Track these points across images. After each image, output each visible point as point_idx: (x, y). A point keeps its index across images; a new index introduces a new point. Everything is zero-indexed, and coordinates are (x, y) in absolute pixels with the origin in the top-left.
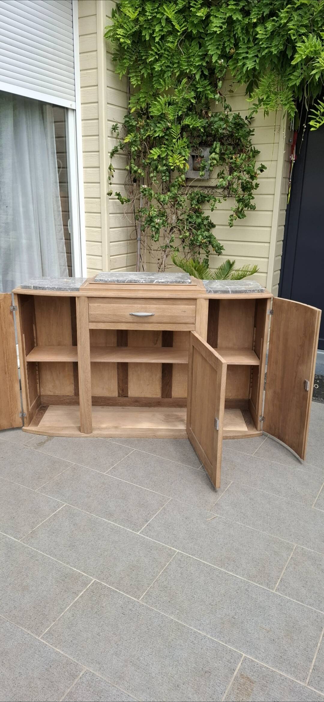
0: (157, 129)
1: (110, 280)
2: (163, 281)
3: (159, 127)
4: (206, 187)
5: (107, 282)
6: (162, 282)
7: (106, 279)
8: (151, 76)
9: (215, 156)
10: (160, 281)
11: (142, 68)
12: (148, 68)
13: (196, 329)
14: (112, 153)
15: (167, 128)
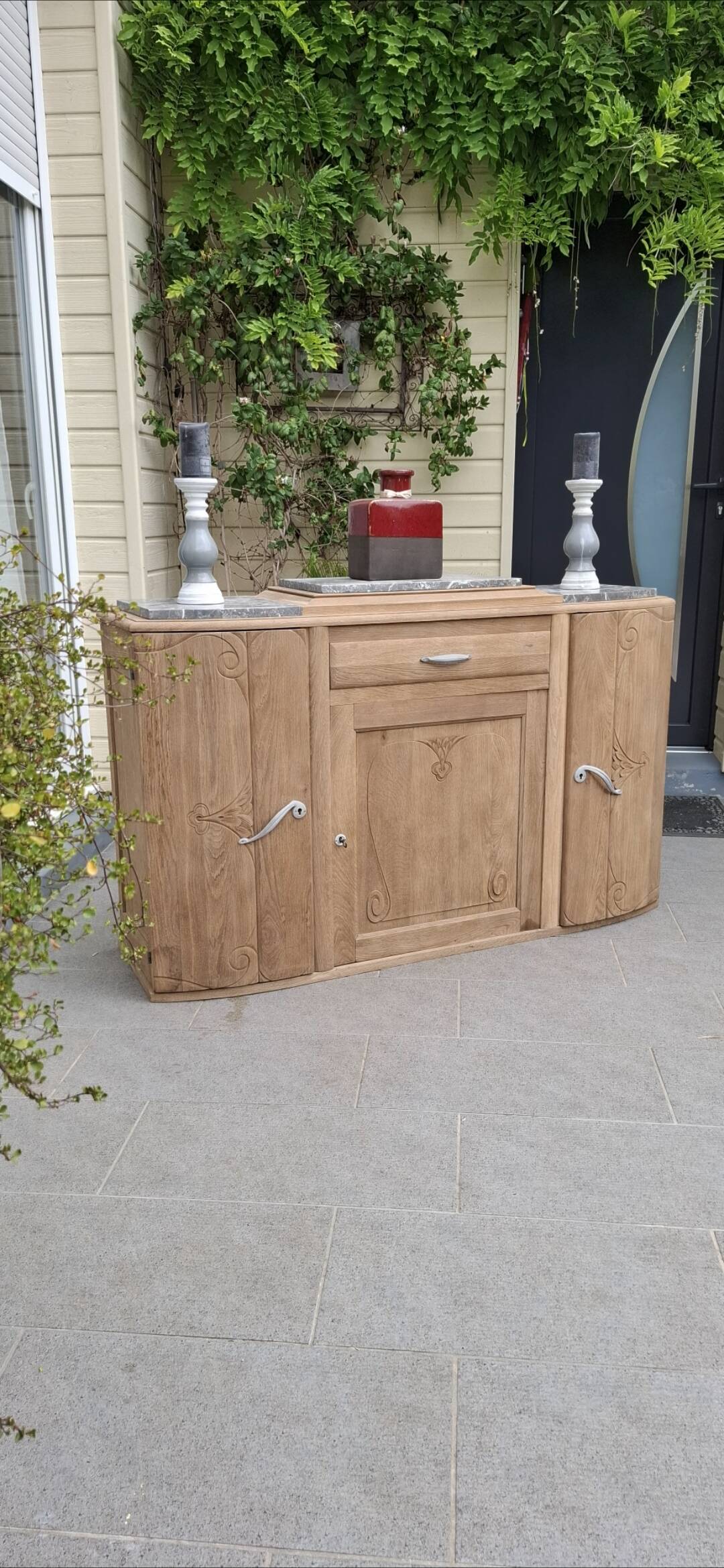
0: (258, 270)
2: (465, 582)
3: (262, 266)
4: (350, 410)
6: (465, 586)
9: (389, 336)
10: (460, 582)
11: (205, 133)
13: (552, 684)
14: (138, 322)
15: (285, 268)
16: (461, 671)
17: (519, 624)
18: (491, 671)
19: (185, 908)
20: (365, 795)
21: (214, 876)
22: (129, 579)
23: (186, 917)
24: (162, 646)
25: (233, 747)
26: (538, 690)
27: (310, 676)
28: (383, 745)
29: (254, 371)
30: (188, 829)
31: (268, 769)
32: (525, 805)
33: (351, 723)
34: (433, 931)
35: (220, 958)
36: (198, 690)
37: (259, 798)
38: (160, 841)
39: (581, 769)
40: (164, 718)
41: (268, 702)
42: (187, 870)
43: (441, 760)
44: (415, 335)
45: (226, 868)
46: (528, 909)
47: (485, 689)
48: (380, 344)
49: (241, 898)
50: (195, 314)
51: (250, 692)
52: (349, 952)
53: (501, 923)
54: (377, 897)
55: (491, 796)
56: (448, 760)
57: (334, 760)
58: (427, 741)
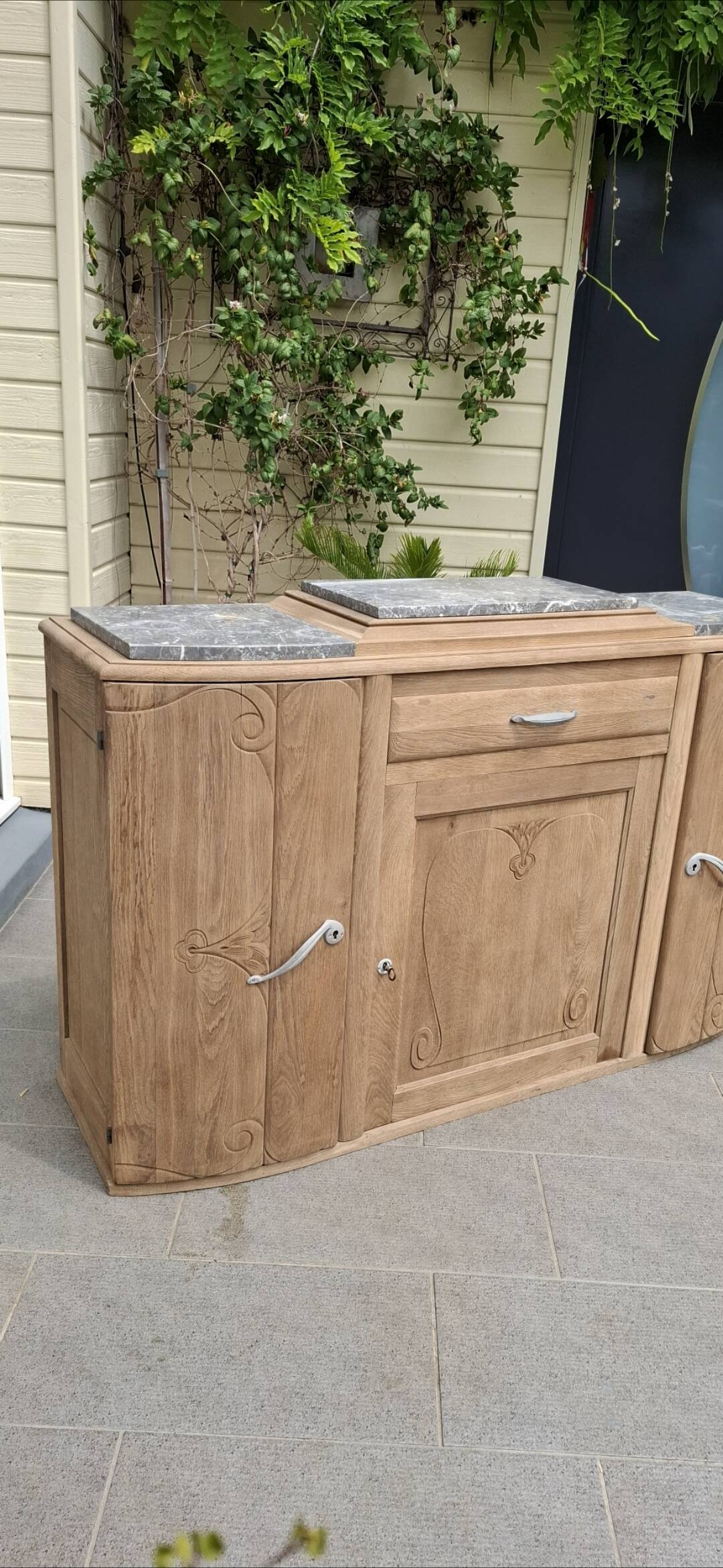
1: (423, 608)
2: (568, 604)
5: (415, 617)
6: (567, 609)
7: (412, 607)
10: (562, 603)
13: (671, 748)
14: (89, 186)
15: (296, 128)
16: (565, 735)
17: (640, 668)
18: (601, 731)
19: (165, 1073)
20: (421, 903)
21: (210, 1028)
22: (67, 535)
23: (166, 1085)
24: (150, 703)
25: (248, 849)
26: (653, 756)
27: (362, 745)
28: (450, 834)
29: (247, 267)
30: (175, 964)
31: (294, 883)
32: (620, 905)
33: (412, 808)
34: (490, 1074)
35: (211, 1138)
36: (201, 770)
37: (280, 919)
38: (133, 982)
39: (695, 858)
40: (148, 807)
41: (302, 784)
42: (171, 1021)
43: (522, 852)
44: (453, 233)
45: (227, 1018)
46: (609, 1034)
47: (588, 757)
48: (411, 240)
49: (246, 1058)
50: (169, 180)
51: (277, 772)
52: (384, 1110)
53: (575, 1054)
54: (425, 1036)
55: (579, 895)
56: (531, 851)
57: (385, 859)
58: (507, 828)
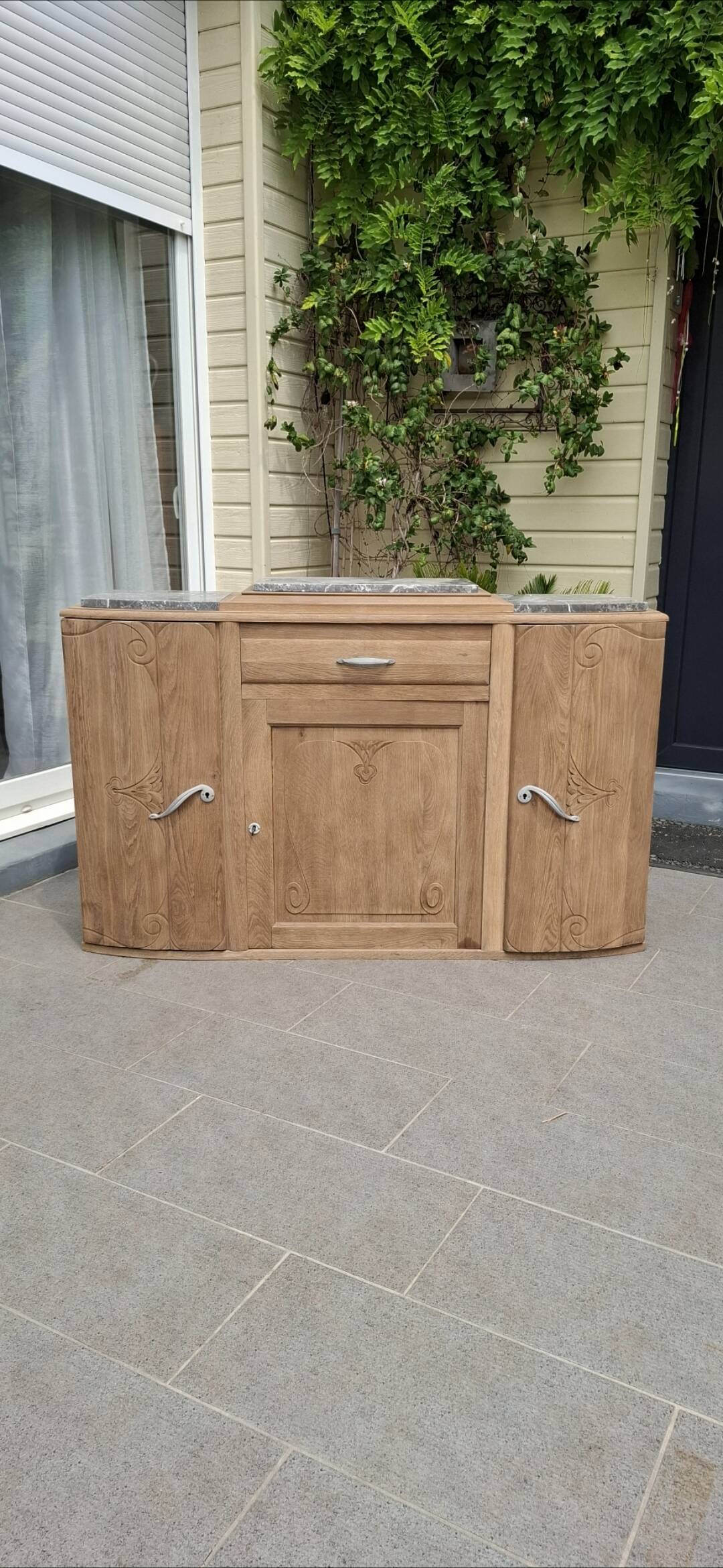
0: (379, 277)
1: (288, 586)
2: (411, 587)
3: (383, 272)
4: (488, 412)
5: (282, 592)
6: (411, 590)
7: (280, 585)
8: (362, 162)
9: (511, 335)
10: (405, 587)
11: (344, 144)
12: (356, 145)
13: (491, 697)
16: (389, 675)
17: (452, 632)
18: (418, 678)
19: (105, 871)
21: (129, 844)
23: (106, 879)
24: (82, 630)
25: (144, 728)
26: (477, 702)
27: (221, 669)
28: (301, 741)
30: (106, 798)
31: (176, 753)
32: (463, 820)
33: (264, 717)
34: (353, 933)
35: (134, 921)
37: (168, 778)
38: (85, 807)
39: (525, 789)
41: (175, 689)
42: (106, 836)
43: (364, 763)
46: (466, 926)
47: (413, 696)
49: (153, 869)
51: (158, 679)
52: (264, 936)
53: (437, 936)
54: (295, 889)
55: (422, 806)
56: (372, 763)
57: (247, 750)
58: (349, 743)
